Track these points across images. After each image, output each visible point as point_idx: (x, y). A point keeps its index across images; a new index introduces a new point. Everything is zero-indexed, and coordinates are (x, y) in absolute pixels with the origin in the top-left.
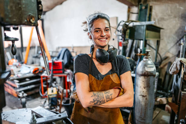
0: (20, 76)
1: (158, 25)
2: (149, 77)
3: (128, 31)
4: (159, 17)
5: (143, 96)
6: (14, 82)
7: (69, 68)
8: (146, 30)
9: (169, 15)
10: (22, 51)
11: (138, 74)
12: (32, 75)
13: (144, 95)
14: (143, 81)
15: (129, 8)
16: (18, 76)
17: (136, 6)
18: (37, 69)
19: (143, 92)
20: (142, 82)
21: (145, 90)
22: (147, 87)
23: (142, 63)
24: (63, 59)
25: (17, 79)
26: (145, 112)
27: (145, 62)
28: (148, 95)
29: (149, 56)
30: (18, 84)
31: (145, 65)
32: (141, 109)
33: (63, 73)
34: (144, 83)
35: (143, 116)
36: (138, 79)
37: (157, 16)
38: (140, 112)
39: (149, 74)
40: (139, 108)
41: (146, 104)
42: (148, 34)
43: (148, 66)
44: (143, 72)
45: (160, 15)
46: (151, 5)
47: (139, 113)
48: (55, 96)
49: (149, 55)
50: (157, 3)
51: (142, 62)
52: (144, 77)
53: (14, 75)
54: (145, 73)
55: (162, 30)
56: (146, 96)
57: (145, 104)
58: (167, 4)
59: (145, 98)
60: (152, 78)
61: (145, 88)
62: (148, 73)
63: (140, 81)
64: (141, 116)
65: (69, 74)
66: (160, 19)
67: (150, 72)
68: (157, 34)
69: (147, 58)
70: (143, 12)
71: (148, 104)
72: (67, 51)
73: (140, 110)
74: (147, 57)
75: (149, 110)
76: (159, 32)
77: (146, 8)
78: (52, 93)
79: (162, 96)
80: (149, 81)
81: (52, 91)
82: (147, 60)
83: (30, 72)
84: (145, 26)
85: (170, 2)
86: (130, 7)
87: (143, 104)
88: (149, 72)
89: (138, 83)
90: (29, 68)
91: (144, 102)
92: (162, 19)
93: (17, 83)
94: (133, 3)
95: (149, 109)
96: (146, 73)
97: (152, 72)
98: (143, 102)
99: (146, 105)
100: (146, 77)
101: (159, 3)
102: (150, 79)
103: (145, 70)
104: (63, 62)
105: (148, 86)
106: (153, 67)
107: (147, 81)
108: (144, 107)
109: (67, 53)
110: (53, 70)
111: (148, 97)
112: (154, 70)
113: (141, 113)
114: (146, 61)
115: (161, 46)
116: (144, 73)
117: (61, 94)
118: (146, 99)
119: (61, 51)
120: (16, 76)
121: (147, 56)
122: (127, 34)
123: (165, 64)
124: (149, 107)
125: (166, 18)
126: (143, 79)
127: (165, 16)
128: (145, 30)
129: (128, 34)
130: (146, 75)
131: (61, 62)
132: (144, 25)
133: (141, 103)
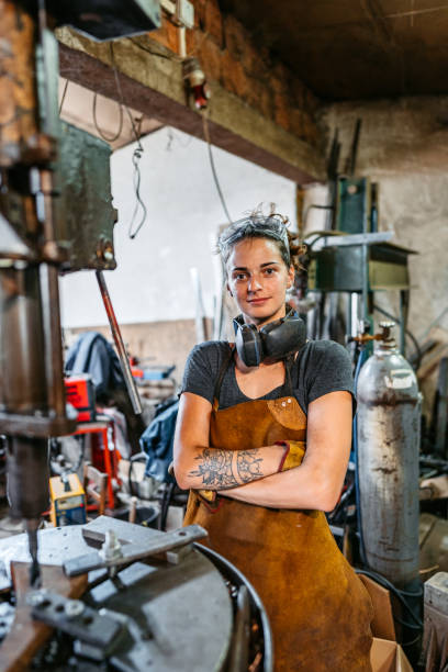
1: (396, 242)
2: (401, 406)
3: (313, 265)
4: (396, 216)
5: (386, 471)
7: (112, 402)
8: (367, 261)
9: (428, 210)
11: (362, 401)
13: (390, 468)
14: (382, 423)
15: (300, 189)
17: (323, 183)
19: (385, 457)
20: (378, 424)
21: (389, 451)
22: (396, 439)
23: (372, 365)
24: (86, 369)
26: (397, 522)
27: (381, 362)
28: (399, 468)
29: (393, 340)
31: (384, 371)
32: (383, 514)
33: (94, 421)
34: (384, 427)
35: (391, 538)
36: (366, 416)
37: (390, 212)
38: (381, 525)
39: (398, 397)
40: (376, 513)
41: (397, 497)
42: (374, 271)
43: (393, 372)
44: (377, 392)
45: (400, 210)
46: (373, 180)
47: (379, 530)
48: (78, 502)
49: (390, 338)
50: (387, 172)
51: (371, 361)
52: (385, 409)
54: (385, 396)
55: (411, 258)
56: (394, 470)
57: (395, 495)
58: (417, 176)
59: (392, 477)
60: (406, 409)
61: (388, 444)
62: (394, 396)
63: (374, 423)
64: (383, 538)
65: (111, 423)
66: (401, 223)
67: (400, 391)
68: (399, 269)
69: (385, 348)
70: (351, 203)
71: (401, 496)
72: (100, 342)
73: (380, 520)
74: (387, 344)
75: (406, 517)
76: (404, 262)
77: (361, 189)
78: (69, 494)
79: (434, 472)
80: (401, 419)
81: (67, 487)
82: (388, 353)
84: (365, 248)
85: (425, 169)
86: (304, 186)
87: (387, 496)
88: (397, 394)
89: (365, 431)
91: (390, 489)
92: (407, 222)
94: (314, 174)
95: (407, 510)
96: (390, 396)
97: (408, 389)
98: (386, 492)
99: (396, 501)
100: (390, 408)
101: (393, 172)
102: (401, 413)
103: (385, 386)
104: (90, 382)
105: (397, 437)
106: (406, 375)
107: (394, 420)
108: (390, 507)
109: (99, 350)
111: (400, 473)
112: (413, 384)
113: (384, 530)
114: (386, 356)
115: (414, 308)
116: (381, 396)
117: (97, 496)
118: (396, 479)
119: (79, 344)
121: (385, 341)
122: (310, 274)
123: (429, 365)
124: (407, 503)
125: (418, 217)
126: (381, 415)
127: (415, 212)
128: (364, 260)
129: (314, 274)
130: (390, 401)
131: (83, 383)
132: (360, 245)
133: (381, 496)
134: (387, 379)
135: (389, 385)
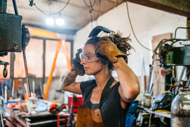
0: (34, 113)
6: (25, 121)
10: (43, 82)
12: (48, 113)
14: (178, 125)
16: (31, 114)
18: (55, 106)
20: (176, 125)
23: (177, 99)
25: (29, 118)
27: (180, 97)
30: (29, 124)
31: (181, 101)
39: (186, 114)
43: (184, 102)
44: (177, 110)
52: (179, 118)
53: (27, 112)
54: (179, 112)
62: (183, 112)
69: (183, 91)
74: (184, 89)
82: (184, 93)
83: (47, 110)
88: (185, 111)
90: (47, 104)
93: (28, 122)
96: (182, 112)
100: (182, 118)
107: (183, 124)
110: (73, 108)
114: (182, 94)
116: (178, 112)
120: (29, 113)
122: (168, 58)
126: (178, 121)
130: (181, 115)
134: (181, 105)
135: (181, 108)
